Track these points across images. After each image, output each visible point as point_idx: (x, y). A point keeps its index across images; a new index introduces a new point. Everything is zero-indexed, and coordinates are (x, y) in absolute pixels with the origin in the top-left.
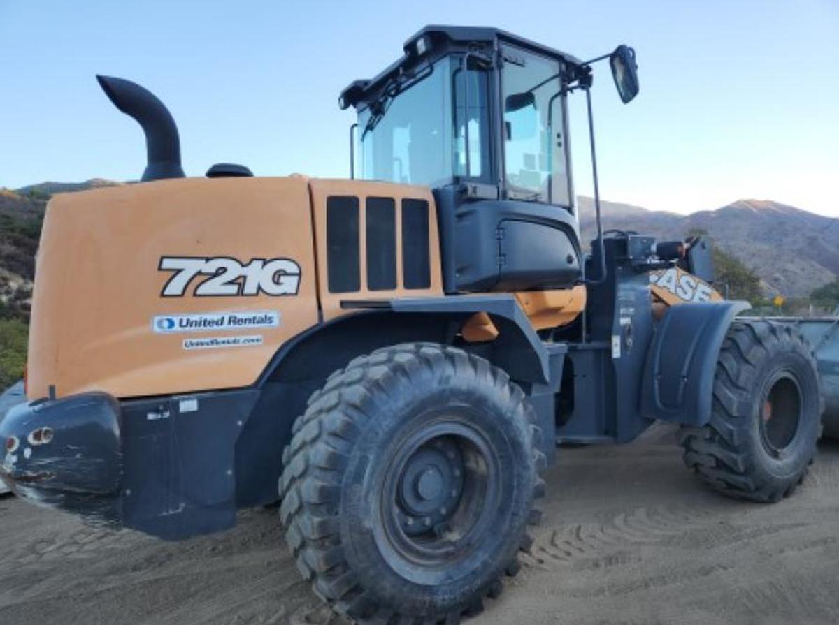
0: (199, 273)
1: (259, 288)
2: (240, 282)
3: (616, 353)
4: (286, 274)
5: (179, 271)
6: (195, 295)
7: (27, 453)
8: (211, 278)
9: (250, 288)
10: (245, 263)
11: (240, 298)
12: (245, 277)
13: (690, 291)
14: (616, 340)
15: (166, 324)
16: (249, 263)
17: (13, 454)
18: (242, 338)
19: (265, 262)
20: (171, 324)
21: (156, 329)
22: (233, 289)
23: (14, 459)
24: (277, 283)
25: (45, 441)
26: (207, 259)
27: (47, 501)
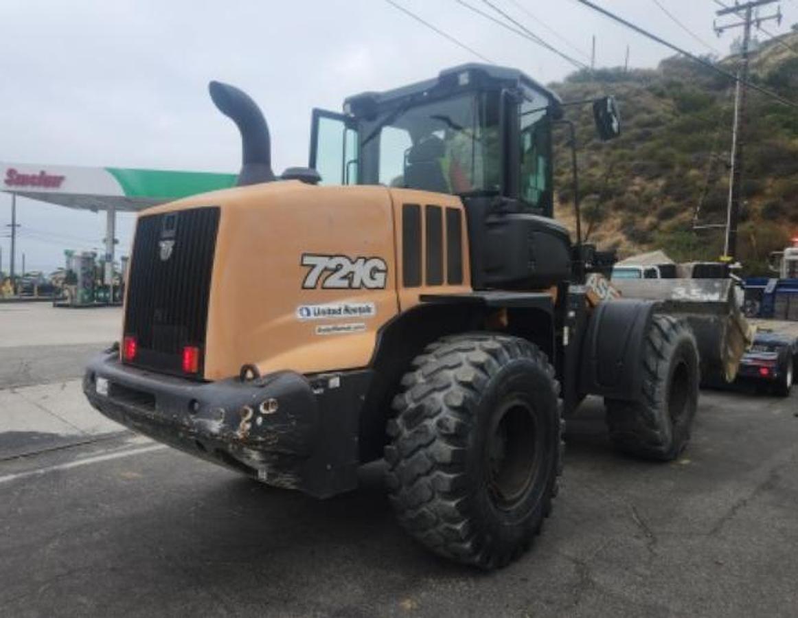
0: (326, 269)
1: (362, 282)
2: (349, 277)
3: (566, 341)
4: (379, 271)
5: (313, 266)
6: (323, 288)
7: (260, 420)
8: (332, 274)
9: (356, 283)
10: (354, 260)
11: (350, 291)
12: (352, 273)
13: (604, 292)
14: (566, 330)
15: (305, 312)
16: (356, 261)
17: (247, 422)
18: (353, 325)
19: (366, 260)
20: (309, 314)
21: (299, 316)
22: (345, 283)
23: (248, 426)
24: (372, 278)
25: (272, 411)
26: (331, 257)
27: (263, 462)
